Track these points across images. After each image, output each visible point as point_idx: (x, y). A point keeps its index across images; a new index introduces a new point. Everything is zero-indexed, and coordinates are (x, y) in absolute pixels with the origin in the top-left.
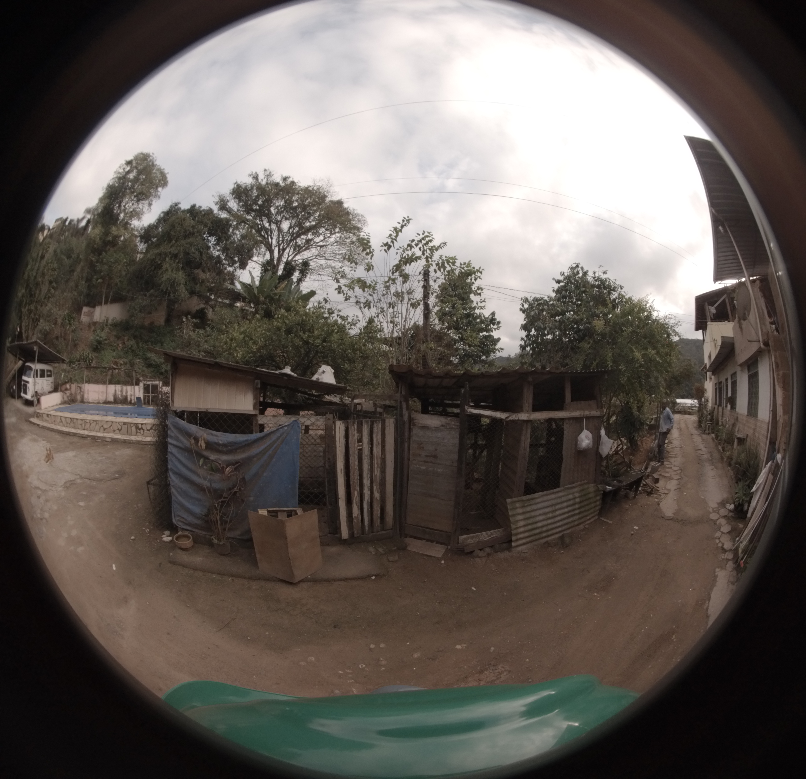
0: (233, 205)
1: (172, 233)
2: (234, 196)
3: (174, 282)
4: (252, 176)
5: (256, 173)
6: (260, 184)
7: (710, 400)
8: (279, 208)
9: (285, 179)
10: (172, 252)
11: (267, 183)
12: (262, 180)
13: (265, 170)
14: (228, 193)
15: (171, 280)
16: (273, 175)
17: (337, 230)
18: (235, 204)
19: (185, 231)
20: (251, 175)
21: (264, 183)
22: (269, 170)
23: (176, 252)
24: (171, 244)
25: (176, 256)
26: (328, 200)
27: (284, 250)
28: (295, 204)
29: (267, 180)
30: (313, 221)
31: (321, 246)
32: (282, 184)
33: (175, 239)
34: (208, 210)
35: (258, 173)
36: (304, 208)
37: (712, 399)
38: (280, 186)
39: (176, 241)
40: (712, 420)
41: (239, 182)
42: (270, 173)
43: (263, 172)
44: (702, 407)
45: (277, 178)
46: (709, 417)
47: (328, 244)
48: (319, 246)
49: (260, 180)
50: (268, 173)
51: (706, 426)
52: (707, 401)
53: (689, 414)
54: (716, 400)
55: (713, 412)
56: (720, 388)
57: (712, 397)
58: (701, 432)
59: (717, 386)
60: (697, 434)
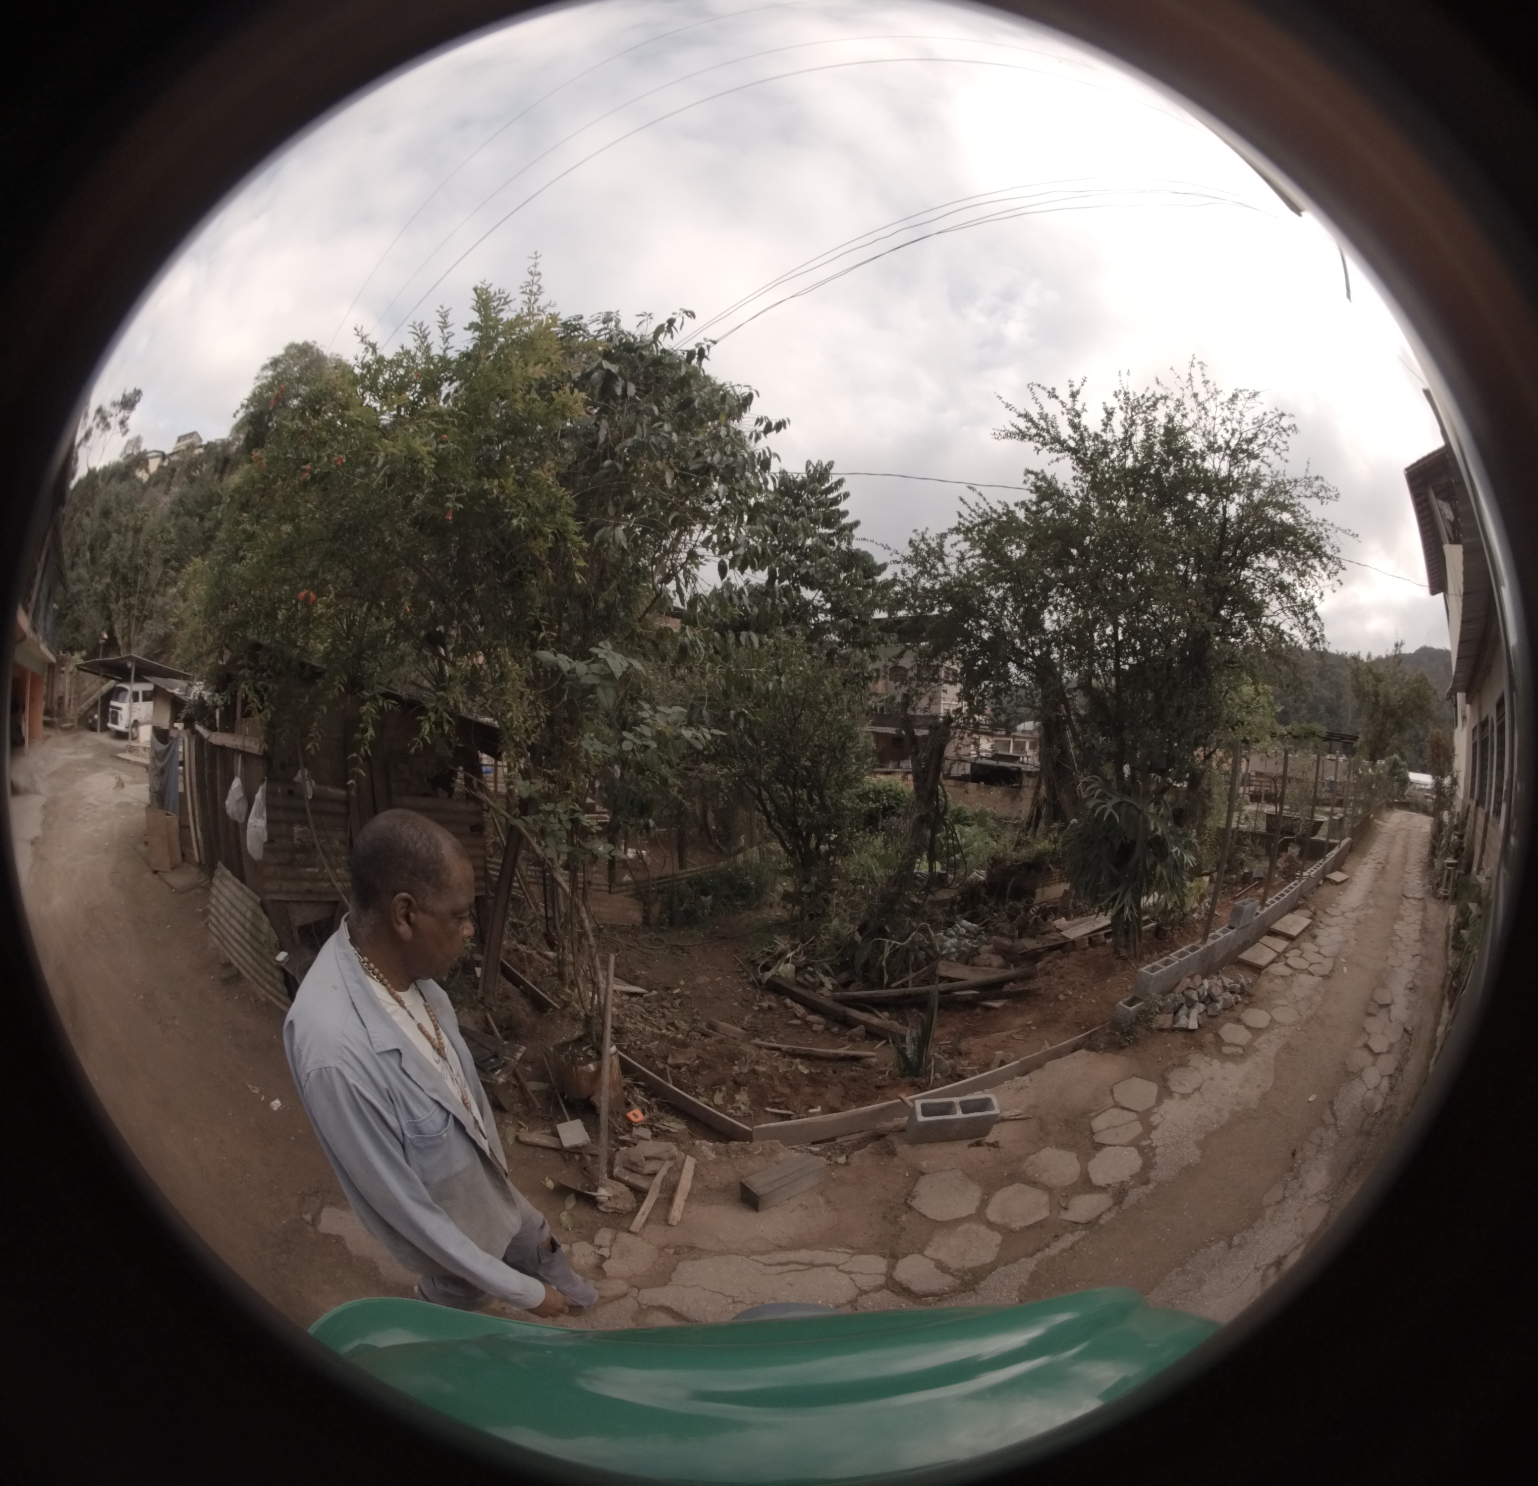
37: (1465, 782)
40: (1458, 851)
44: (1442, 800)
46: (1454, 839)
51: (1443, 869)
52: (1455, 782)
53: (1425, 811)
54: (1473, 783)
55: (1463, 824)
56: (1484, 743)
57: (1466, 774)
58: (1428, 887)
59: (1477, 738)
60: (1418, 895)
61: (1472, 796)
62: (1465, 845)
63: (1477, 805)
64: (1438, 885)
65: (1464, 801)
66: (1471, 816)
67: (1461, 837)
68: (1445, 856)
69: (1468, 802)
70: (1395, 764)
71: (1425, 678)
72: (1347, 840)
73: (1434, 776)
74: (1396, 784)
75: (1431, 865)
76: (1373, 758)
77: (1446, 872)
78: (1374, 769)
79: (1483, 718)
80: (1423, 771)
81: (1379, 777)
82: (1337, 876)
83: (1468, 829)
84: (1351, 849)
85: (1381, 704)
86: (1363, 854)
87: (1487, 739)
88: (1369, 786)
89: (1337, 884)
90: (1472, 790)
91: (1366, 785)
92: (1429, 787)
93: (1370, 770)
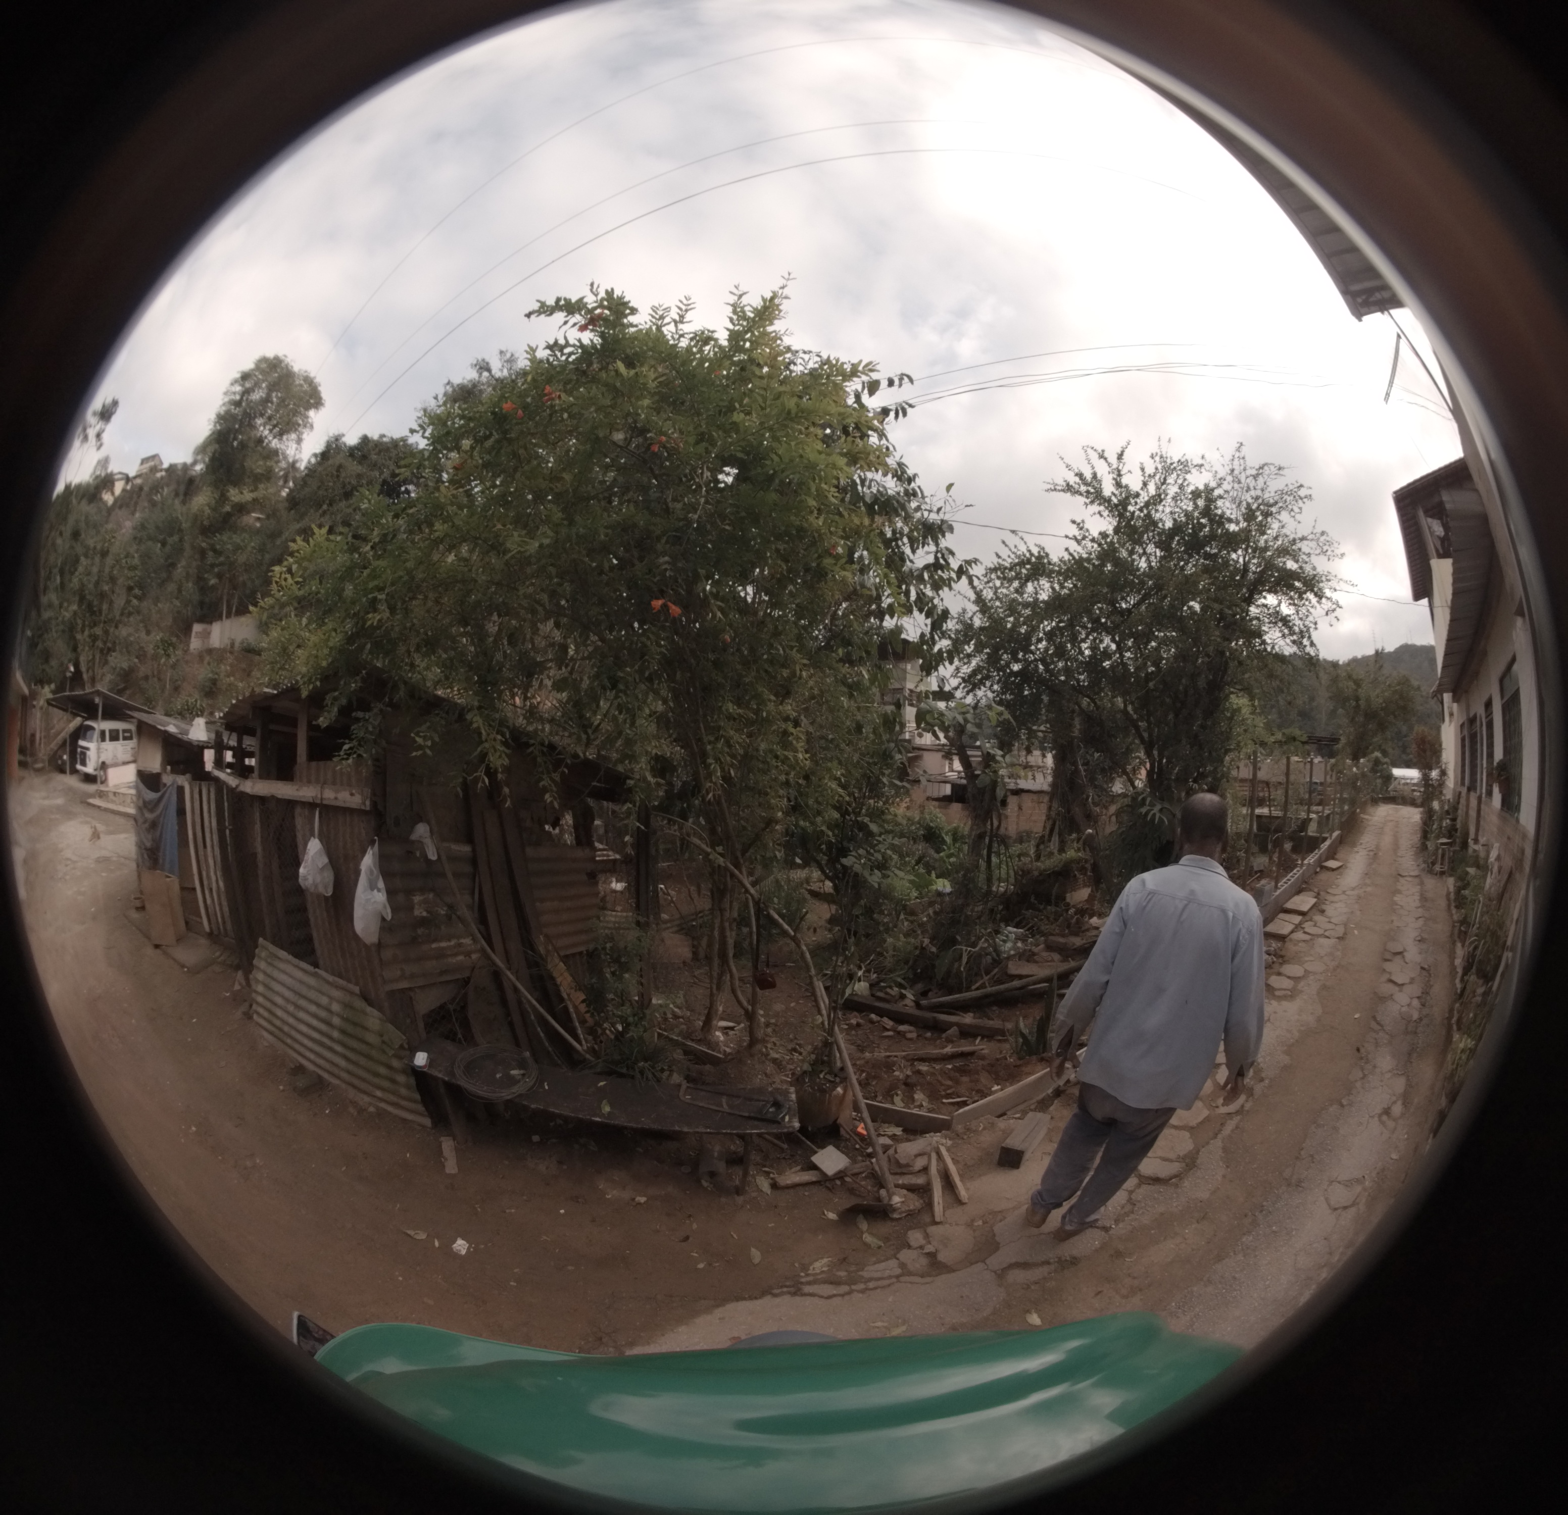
4: (478, 367)
5: (483, 360)
6: (492, 378)
7: (1451, 773)
11: (509, 376)
12: (498, 372)
13: (501, 352)
16: (515, 358)
20: (476, 365)
21: (501, 376)
22: (509, 350)
29: (508, 368)
35: (489, 359)
37: (1455, 771)
40: (1451, 832)
41: (455, 381)
43: (500, 357)
44: (1431, 789)
46: (1446, 822)
49: (494, 372)
50: (508, 356)
51: (1437, 849)
52: (1443, 773)
53: (1413, 803)
54: (1463, 772)
55: (1455, 808)
56: (1473, 737)
57: (1456, 763)
58: (1423, 866)
59: (1466, 732)
60: (1412, 874)
61: (1463, 784)
62: (1458, 826)
63: (1469, 790)
64: (1433, 863)
65: (1454, 790)
66: (1463, 801)
67: (1454, 820)
68: (1438, 837)
69: (1459, 789)
70: (1377, 762)
71: (1408, 680)
72: (1336, 834)
73: (1420, 769)
74: (1379, 781)
75: (1423, 847)
76: (1355, 758)
77: (1440, 851)
78: (1358, 768)
79: (1471, 715)
80: (1408, 765)
81: (1364, 775)
82: (1332, 864)
83: (1460, 812)
84: (1341, 841)
85: (1362, 707)
86: (1354, 845)
87: (1476, 733)
88: (1355, 783)
89: (1333, 870)
90: (1463, 778)
91: (1352, 783)
92: (1415, 781)
93: (1355, 769)
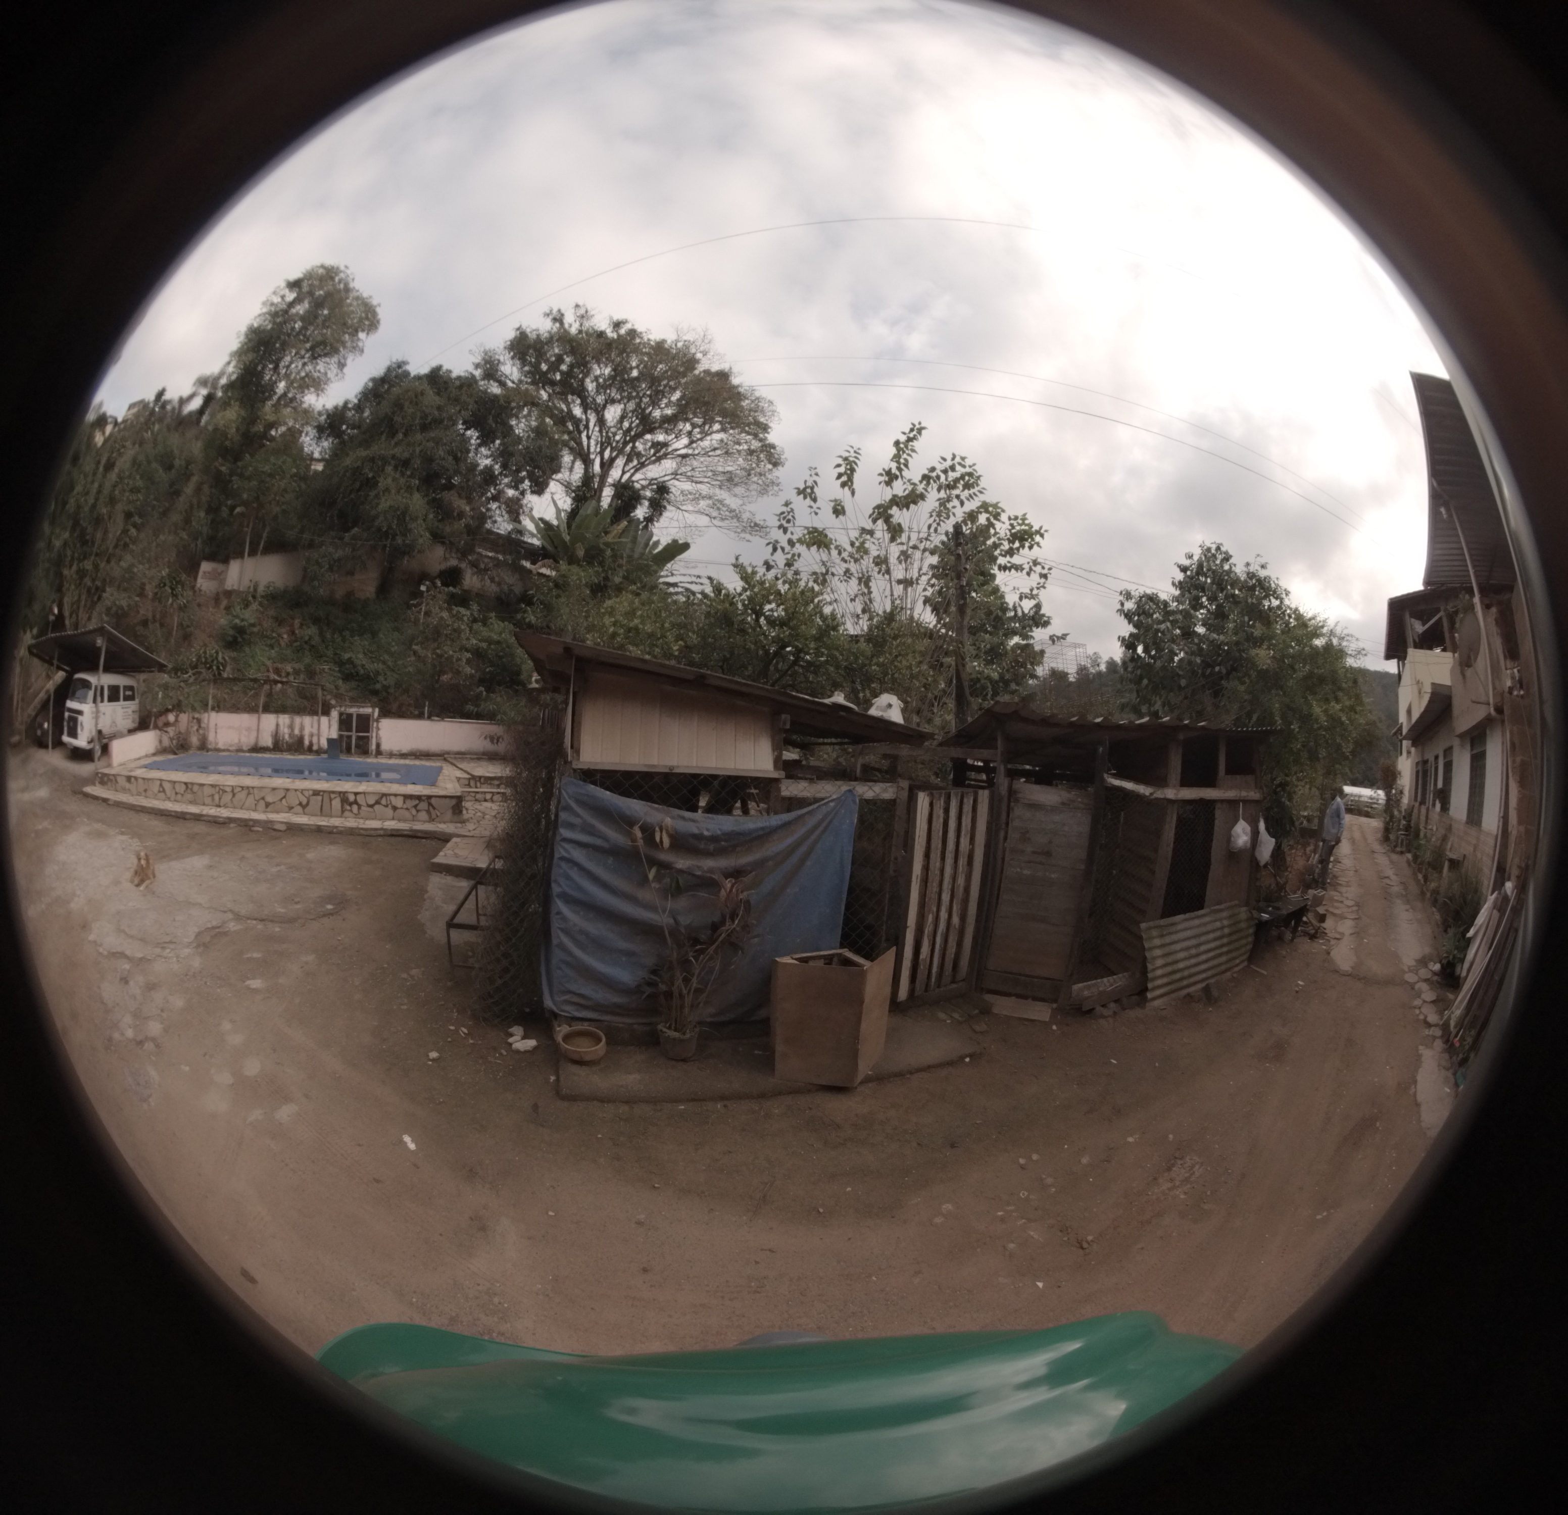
0: (511, 370)
1: (398, 419)
2: (512, 354)
3: (404, 514)
4: (551, 317)
5: (559, 311)
6: (565, 331)
7: (1406, 794)
8: (601, 380)
9: (617, 325)
10: (398, 455)
11: (580, 332)
12: (570, 326)
13: (577, 306)
14: (502, 346)
15: (398, 509)
16: (592, 316)
17: (717, 427)
18: (515, 370)
19: (425, 416)
20: (548, 315)
21: (574, 330)
22: (584, 305)
23: (406, 455)
24: (396, 439)
25: (406, 463)
26: (700, 368)
27: (612, 460)
28: (635, 373)
29: (581, 325)
30: (667, 406)
31: (684, 456)
32: (611, 334)
33: (403, 431)
34: (467, 378)
35: (563, 311)
36: (654, 381)
37: (1409, 792)
38: (607, 338)
39: (405, 435)
40: (1407, 827)
41: (524, 327)
42: (587, 312)
43: (573, 311)
44: (1392, 802)
45: (601, 323)
46: (1403, 822)
47: (696, 452)
48: (679, 456)
49: (566, 326)
50: (582, 311)
51: (1397, 838)
52: (1401, 791)
54: (1416, 791)
55: (1410, 815)
56: (1424, 772)
57: (1411, 785)
58: (1388, 848)
59: (1420, 768)
60: (1382, 852)
61: (1416, 799)
62: (1413, 825)
63: (1421, 804)
64: (1395, 846)
65: (1408, 804)
66: (1416, 811)
67: (1409, 821)
68: (1397, 832)
69: (1413, 803)
73: (1383, 791)
77: (1399, 840)
79: (1424, 759)
83: (1414, 817)
87: (1427, 771)
90: (1416, 796)
